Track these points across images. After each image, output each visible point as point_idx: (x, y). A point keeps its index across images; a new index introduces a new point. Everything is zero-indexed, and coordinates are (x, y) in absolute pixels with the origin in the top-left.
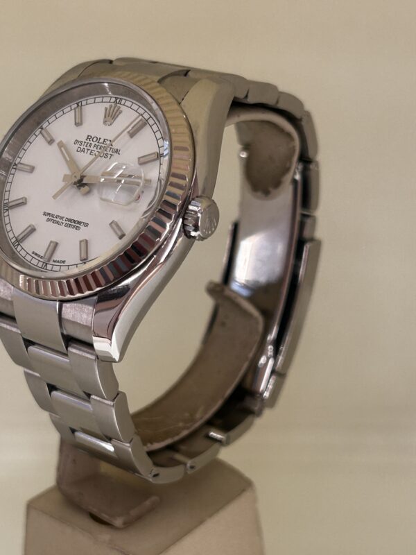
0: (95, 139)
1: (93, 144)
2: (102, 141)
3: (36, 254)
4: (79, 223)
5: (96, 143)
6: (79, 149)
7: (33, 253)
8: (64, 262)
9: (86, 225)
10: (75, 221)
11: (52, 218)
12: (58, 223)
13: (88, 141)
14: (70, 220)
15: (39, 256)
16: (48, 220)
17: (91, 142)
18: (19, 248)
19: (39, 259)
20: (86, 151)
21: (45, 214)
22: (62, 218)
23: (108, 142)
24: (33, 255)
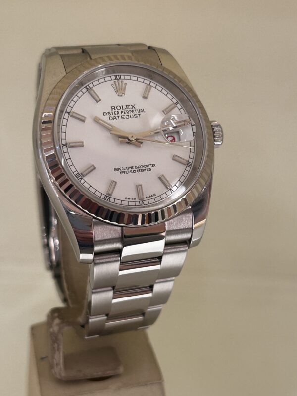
0: (119, 108)
1: (120, 111)
2: (125, 107)
3: (129, 199)
4: (148, 166)
5: (121, 110)
6: (111, 118)
7: (126, 198)
8: (154, 195)
9: (154, 165)
10: (143, 166)
11: (123, 170)
12: (130, 172)
13: (114, 111)
14: (139, 167)
15: (132, 199)
16: (122, 173)
17: (117, 110)
18: (112, 200)
19: (134, 200)
20: (117, 118)
21: (115, 170)
22: (132, 168)
23: (131, 107)
24: (127, 200)
